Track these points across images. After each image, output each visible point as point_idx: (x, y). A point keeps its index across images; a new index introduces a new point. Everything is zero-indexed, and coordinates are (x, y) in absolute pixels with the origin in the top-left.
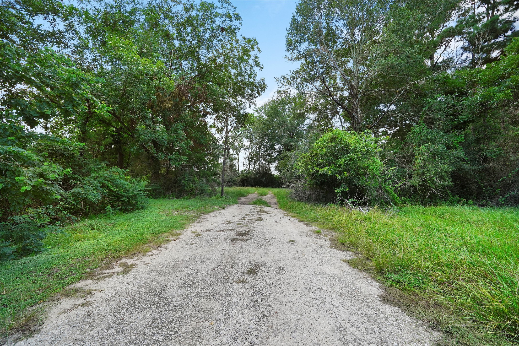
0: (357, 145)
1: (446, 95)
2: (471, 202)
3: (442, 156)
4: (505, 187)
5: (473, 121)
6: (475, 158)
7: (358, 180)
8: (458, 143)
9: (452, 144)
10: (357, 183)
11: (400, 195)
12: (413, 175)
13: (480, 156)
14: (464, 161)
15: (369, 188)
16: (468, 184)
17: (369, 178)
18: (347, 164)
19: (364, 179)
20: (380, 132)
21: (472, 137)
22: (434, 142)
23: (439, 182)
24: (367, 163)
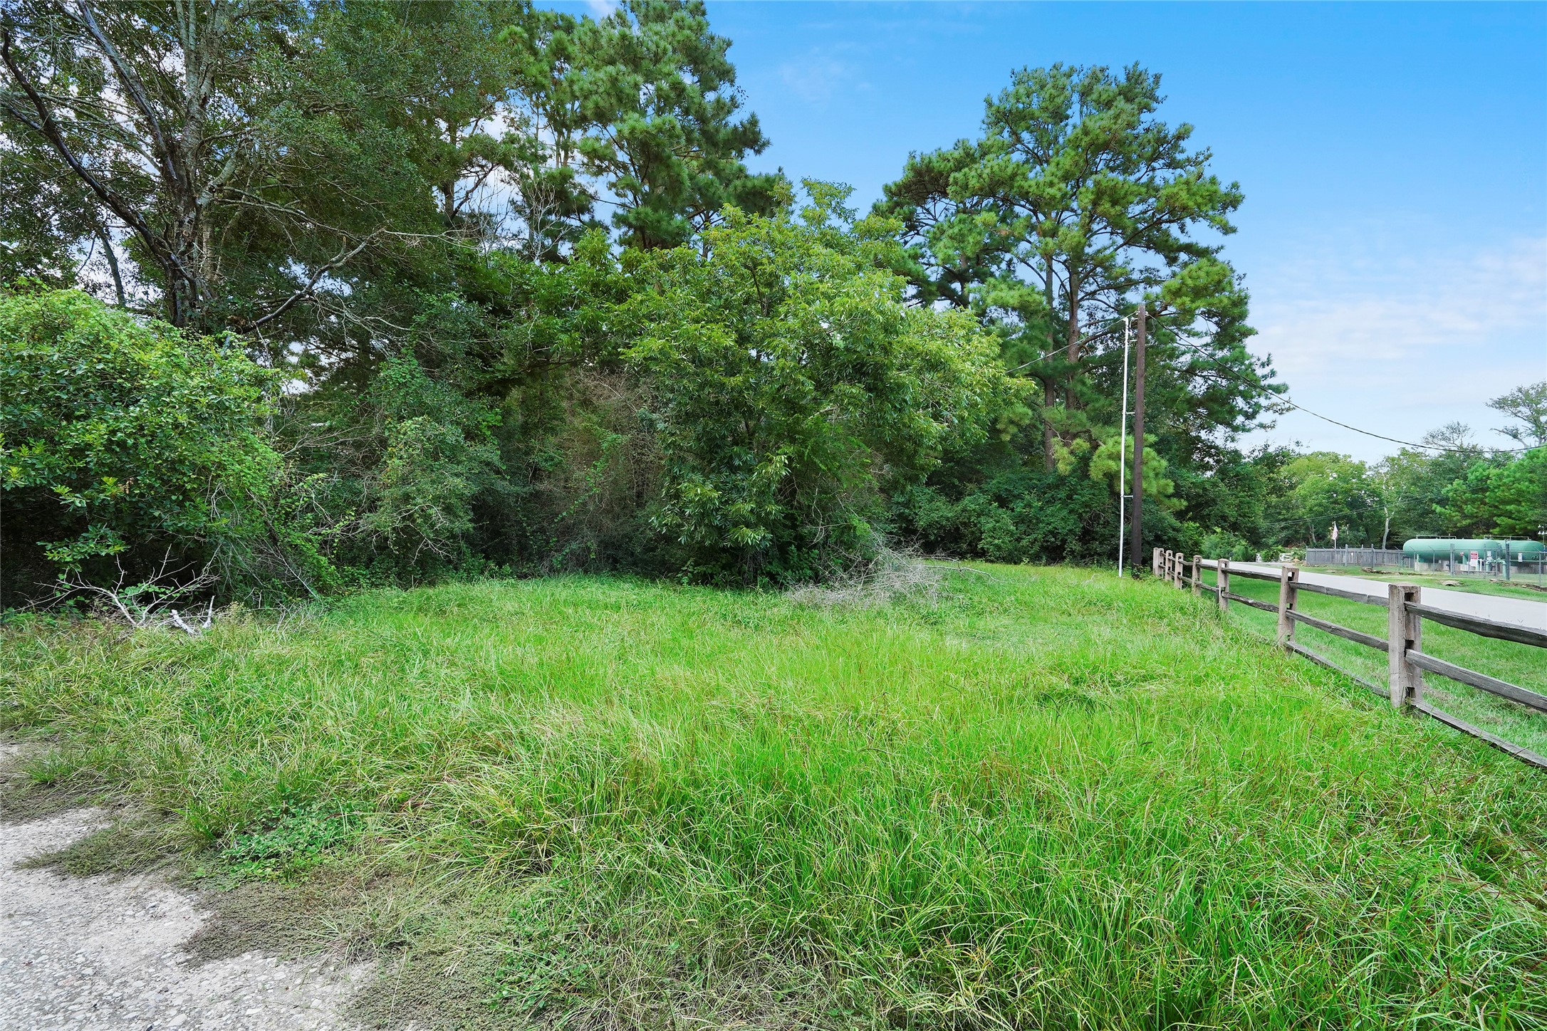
0: (178, 377)
1: (469, 301)
2: (507, 568)
3: (453, 455)
4: (563, 534)
5: (519, 382)
6: (519, 468)
7: (177, 509)
8: (489, 427)
9: (477, 427)
10: (169, 523)
11: (339, 561)
12: (379, 499)
13: (529, 464)
14: (498, 472)
15: (221, 540)
16: (503, 526)
17: (225, 505)
18: (122, 444)
19: (204, 507)
20: (292, 354)
21: (518, 418)
22: (435, 414)
23: (442, 521)
24: (216, 449)
